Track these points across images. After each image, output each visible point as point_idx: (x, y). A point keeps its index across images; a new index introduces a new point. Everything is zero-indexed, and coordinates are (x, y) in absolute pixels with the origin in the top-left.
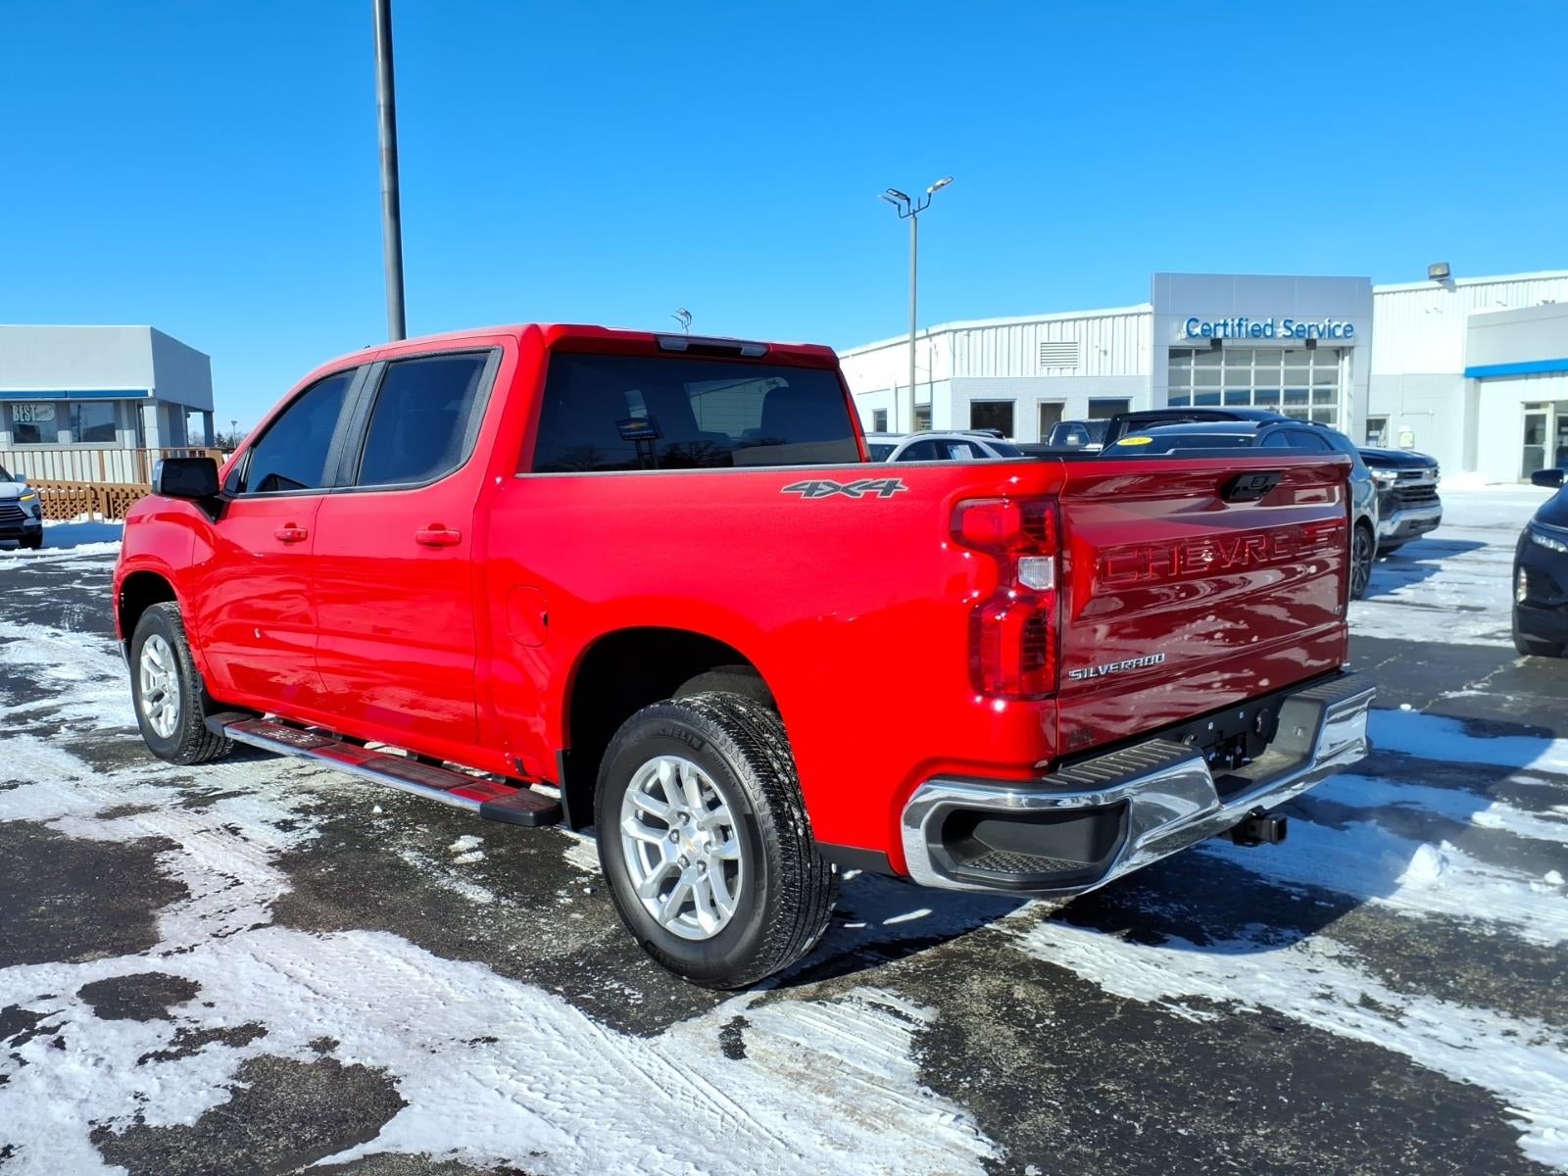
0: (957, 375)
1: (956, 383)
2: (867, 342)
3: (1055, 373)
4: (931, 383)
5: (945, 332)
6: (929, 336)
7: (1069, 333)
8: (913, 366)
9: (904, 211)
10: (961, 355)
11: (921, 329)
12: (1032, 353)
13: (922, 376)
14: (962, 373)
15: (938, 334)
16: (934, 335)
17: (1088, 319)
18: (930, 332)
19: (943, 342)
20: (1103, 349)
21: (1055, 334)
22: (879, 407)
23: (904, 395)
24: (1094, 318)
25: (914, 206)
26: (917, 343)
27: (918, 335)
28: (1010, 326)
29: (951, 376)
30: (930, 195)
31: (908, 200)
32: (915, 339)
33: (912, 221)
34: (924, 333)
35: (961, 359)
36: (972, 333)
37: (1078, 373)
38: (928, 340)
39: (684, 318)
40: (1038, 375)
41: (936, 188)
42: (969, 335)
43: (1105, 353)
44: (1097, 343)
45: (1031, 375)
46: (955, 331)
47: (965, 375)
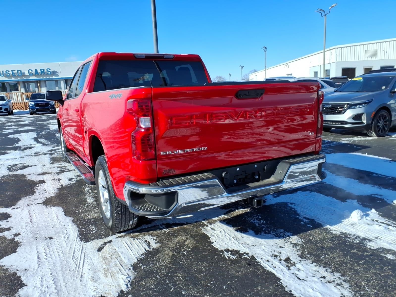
0: (338, 61)
1: (337, 63)
2: (313, 53)
3: (370, 59)
4: (330, 63)
5: (334, 49)
6: (330, 50)
7: (374, 47)
8: (324, 59)
9: (323, 15)
10: (339, 55)
11: (327, 48)
12: (362, 54)
13: (327, 62)
14: (339, 60)
15: (332, 49)
16: (331, 50)
17: (381, 42)
18: (330, 49)
19: (334, 51)
20: (386, 51)
21: (370, 47)
22: (316, 71)
23: (322, 67)
24: (383, 42)
25: (326, 13)
26: (326, 52)
27: (326, 50)
28: (355, 46)
29: (336, 61)
30: (330, 9)
31: (324, 11)
32: (325, 51)
33: (325, 17)
34: (328, 49)
35: (339, 56)
36: (343, 49)
37: (377, 59)
38: (329, 51)
39: (265, 49)
40: (364, 60)
41: (332, 7)
42: (342, 49)
43: (386, 52)
44: (384, 49)
45: (362, 60)
46: (337, 48)
47: (340, 61)
